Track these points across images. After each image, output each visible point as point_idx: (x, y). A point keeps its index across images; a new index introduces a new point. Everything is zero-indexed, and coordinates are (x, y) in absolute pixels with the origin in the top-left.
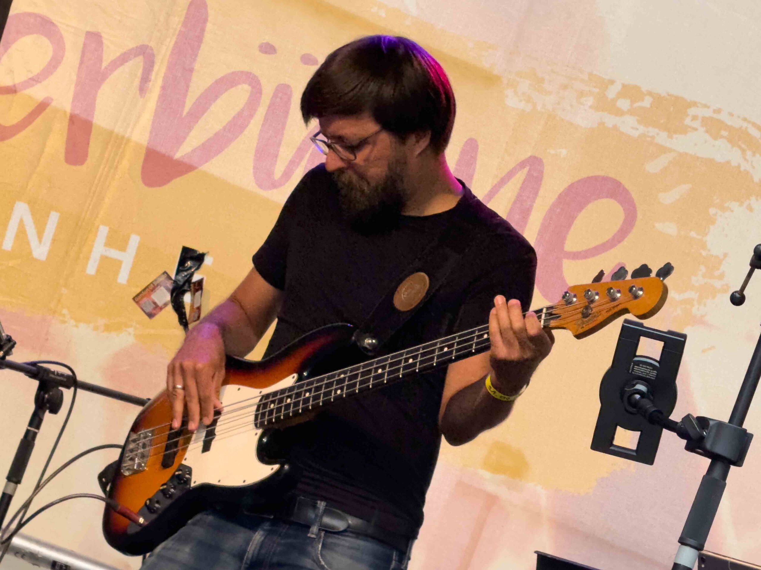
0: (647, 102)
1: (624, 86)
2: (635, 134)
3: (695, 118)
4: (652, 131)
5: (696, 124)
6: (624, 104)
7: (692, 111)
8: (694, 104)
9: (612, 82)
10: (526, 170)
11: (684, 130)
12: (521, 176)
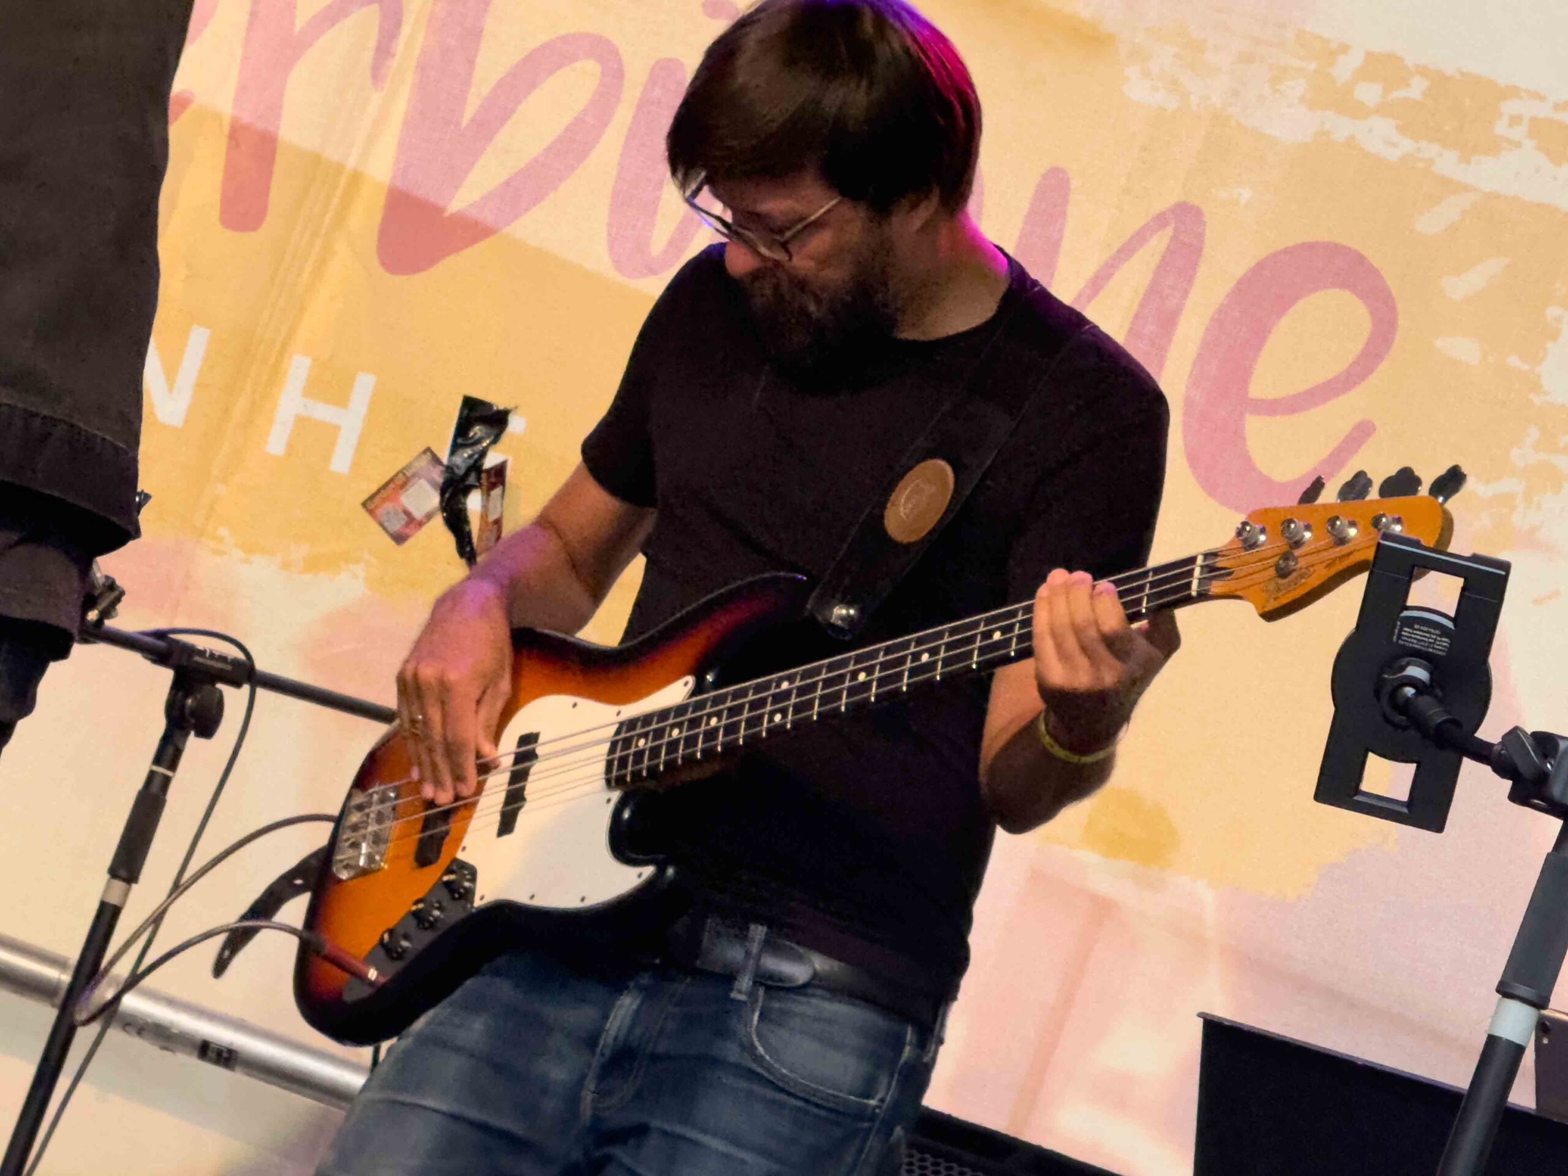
0: (1416, 89)
1: (1369, 55)
2: (1393, 155)
3: (1515, 120)
4: (1431, 150)
5: (1518, 133)
6: (1369, 93)
7: (1510, 107)
8: (1513, 92)
9: (1344, 49)
10: (1169, 231)
11: (1494, 147)
12: (1159, 243)
